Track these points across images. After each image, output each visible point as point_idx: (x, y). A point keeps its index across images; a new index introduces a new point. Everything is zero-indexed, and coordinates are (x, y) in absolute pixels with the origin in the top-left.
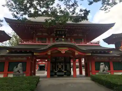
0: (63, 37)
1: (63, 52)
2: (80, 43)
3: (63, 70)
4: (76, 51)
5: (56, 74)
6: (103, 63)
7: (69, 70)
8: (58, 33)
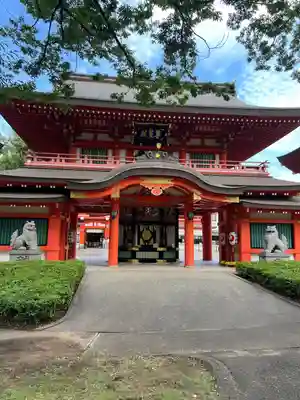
0: (159, 146)
1: (157, 192)
2: (208, 166)
3: (155, 246)
4: (195, 190)
5: (134, 256)
6: (274, 228)
7: (173, 246)
8: (143, 134)
